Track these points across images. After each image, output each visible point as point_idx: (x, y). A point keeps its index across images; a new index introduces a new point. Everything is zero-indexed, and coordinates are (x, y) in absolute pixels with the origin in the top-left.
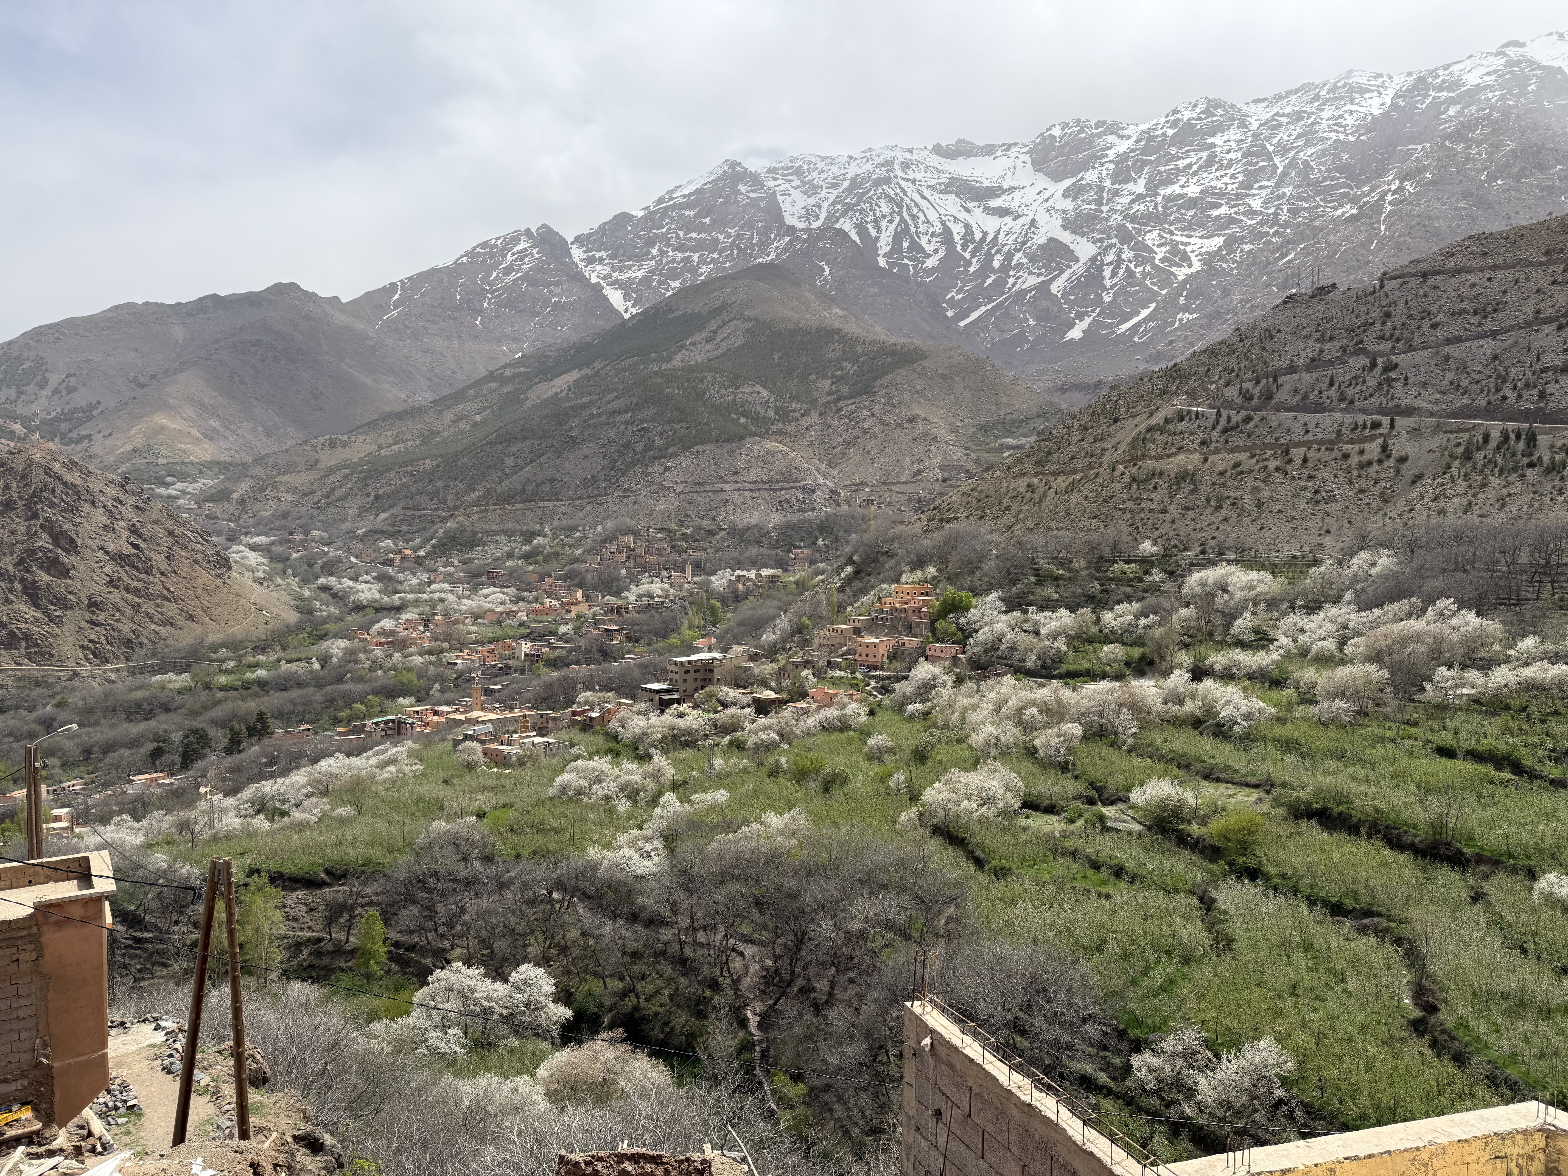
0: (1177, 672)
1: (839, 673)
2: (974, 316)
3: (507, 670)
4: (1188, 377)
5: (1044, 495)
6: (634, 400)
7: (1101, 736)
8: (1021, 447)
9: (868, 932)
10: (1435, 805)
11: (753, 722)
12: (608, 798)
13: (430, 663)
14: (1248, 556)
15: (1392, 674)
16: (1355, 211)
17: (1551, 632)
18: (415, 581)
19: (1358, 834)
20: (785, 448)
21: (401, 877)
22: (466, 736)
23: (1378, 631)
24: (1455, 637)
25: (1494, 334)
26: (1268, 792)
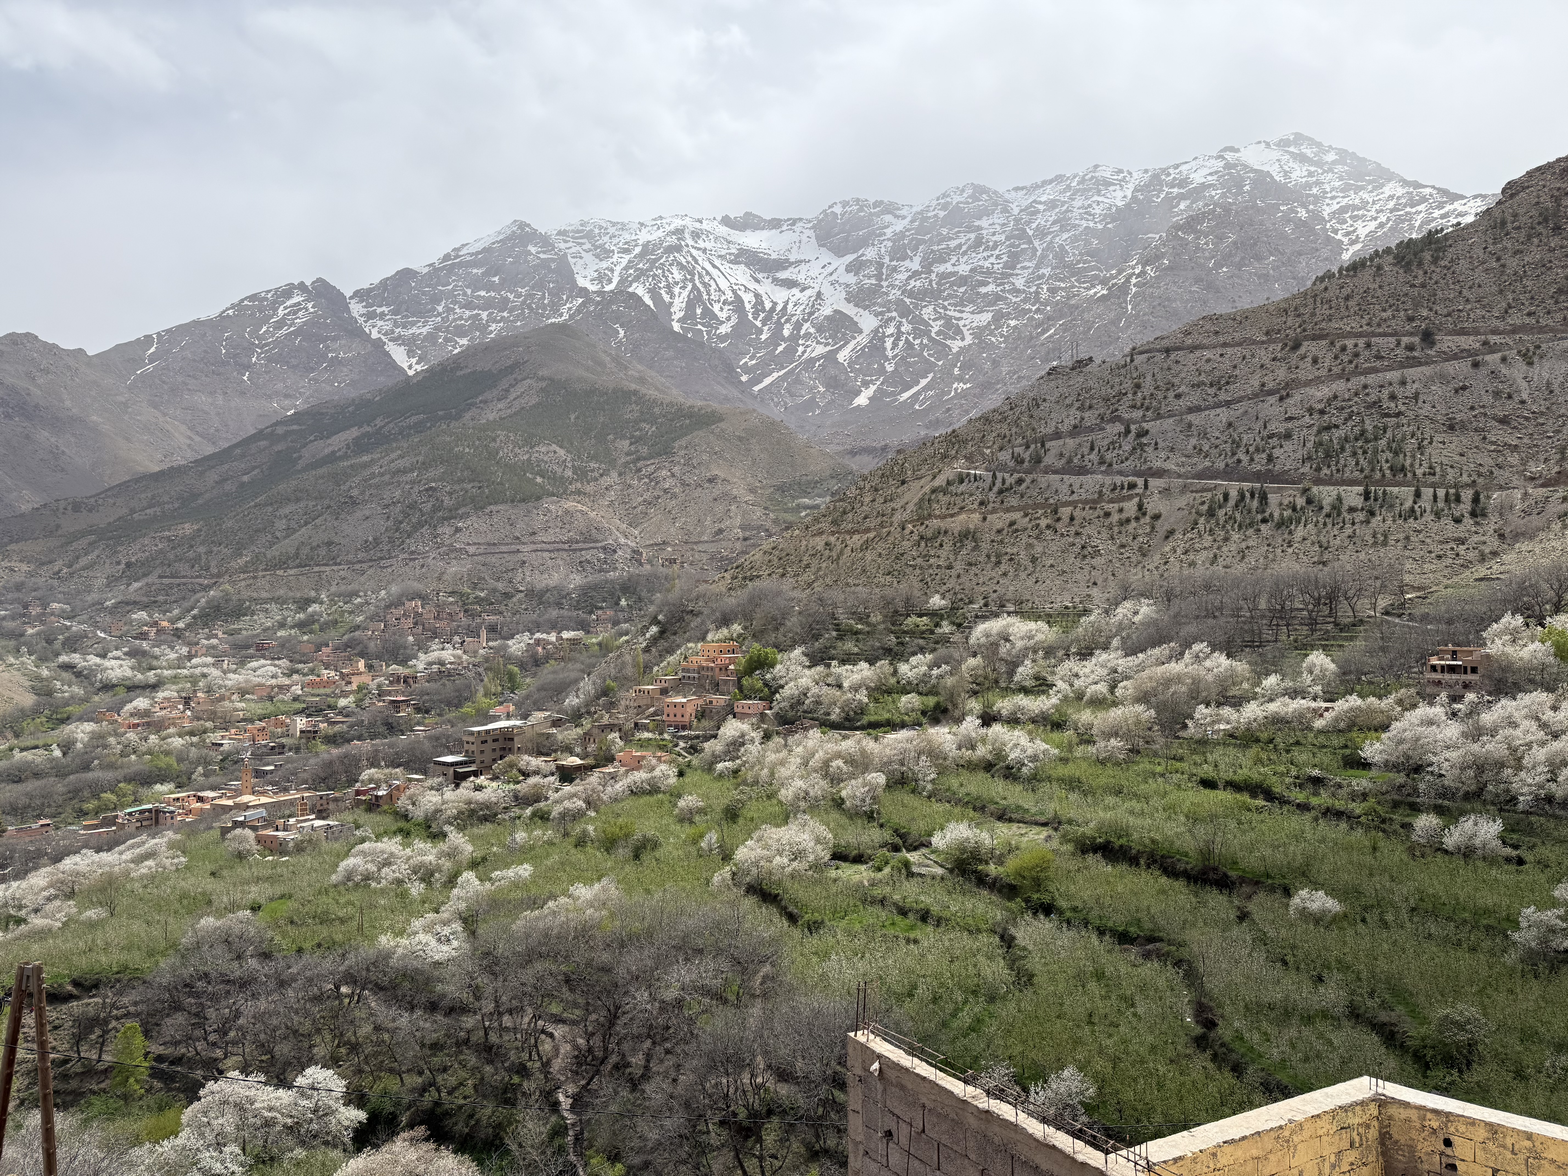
0: (969, 719)
1: (646, 735)
2: (767, 381)
3: (280, 749)
4: (965, 442)
5: (841, 553)
6: (421, 458)
7: (903, 784)
8: (817, 507)
9: (684, 999)
10: (1201, 831)
11: (557, 790)
12: (399, 882)
13: (192, 744)
14: (1026, 607)
15: (1157, 713)
16: (1105, 292)
17: (1289, 670)
18: (173, 656)
19: (1138, 864)
20: (584, 508)
21: (164, 982)
22: (235, 822)
23: (1144, 675)
24: (1210, 678)
25: (1228, 404)
26: (1056, 829)
